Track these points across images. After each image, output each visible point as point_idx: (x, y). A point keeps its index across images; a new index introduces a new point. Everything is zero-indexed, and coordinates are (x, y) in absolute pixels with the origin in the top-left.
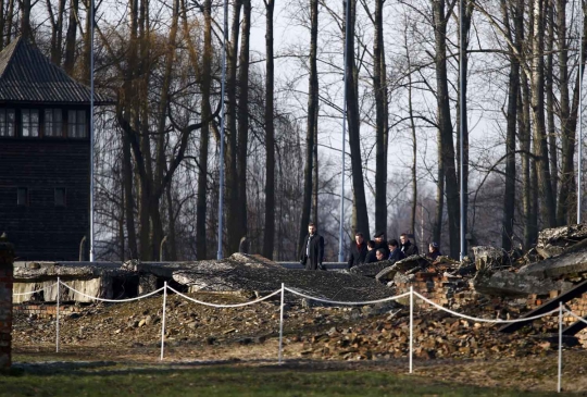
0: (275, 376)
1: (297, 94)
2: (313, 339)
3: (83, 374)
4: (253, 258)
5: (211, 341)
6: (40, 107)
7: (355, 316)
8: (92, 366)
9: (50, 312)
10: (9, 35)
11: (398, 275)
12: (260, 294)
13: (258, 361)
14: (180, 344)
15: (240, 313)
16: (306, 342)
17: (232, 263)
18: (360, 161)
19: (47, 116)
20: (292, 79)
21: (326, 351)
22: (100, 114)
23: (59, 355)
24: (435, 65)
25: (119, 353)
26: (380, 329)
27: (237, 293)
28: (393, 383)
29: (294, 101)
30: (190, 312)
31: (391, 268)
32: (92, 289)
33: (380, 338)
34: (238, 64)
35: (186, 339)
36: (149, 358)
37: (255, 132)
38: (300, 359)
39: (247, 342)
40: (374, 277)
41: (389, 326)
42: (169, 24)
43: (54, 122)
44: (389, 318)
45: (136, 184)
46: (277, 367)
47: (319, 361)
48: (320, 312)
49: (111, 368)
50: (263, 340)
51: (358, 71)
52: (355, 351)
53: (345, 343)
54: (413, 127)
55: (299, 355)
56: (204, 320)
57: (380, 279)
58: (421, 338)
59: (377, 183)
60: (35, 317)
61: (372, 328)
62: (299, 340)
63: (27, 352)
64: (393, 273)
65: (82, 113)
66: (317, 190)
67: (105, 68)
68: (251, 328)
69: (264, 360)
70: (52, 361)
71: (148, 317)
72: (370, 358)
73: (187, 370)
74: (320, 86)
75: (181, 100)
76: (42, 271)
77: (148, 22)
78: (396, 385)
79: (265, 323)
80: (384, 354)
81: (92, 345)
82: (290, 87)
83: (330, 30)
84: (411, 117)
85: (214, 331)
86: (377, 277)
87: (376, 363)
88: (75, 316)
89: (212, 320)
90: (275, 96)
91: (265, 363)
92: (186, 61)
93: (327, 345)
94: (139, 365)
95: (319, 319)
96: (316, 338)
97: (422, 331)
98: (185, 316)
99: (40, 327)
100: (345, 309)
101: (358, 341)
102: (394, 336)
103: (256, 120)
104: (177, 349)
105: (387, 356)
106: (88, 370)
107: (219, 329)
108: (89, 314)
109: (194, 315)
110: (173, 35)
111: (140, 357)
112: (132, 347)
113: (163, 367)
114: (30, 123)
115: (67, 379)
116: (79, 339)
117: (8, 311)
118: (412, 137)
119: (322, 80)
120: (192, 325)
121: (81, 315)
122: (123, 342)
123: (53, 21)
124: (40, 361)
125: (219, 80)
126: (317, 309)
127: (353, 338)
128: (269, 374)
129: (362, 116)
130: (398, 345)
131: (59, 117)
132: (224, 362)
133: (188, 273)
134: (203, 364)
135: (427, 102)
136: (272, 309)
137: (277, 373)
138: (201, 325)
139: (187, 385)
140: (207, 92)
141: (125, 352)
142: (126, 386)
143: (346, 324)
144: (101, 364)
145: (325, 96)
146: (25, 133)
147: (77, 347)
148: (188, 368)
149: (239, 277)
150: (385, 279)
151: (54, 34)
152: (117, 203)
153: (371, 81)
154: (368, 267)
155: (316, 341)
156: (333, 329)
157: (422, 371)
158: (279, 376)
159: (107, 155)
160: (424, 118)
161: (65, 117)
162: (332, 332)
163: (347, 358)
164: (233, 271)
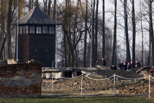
0: (113, 99)
1: (110, 22)
2: (122, 89)
3: (61, 98)
4: (103, 67)
5: (94, 89)
6: (42, 26)
7: (132, 82)
8: (63, 96)
9: (48, 81)
10: (32, 6)
11: (142, 71)
12: (106, 76)
13: (107, 94)
14: (85, 90)
15: (101, 82)
16: (120, 89)
17: (97, 68)
18: (128, 40)
19: (43, 28)
20: (109, 18)
21: (125, 92)
22: (58, 27)
23: (53, 93)
24: (149, 15)
25: (69, 92)
26: (140, 86)
27: (100, 76)
28: (145, 100)
29: (110, 24)
30: (88, 81)
31: (140, 70)
32: (59, 75)
33: (140, 88)
34: (95, 14)
35: (87, 89)
36: (78, 94)
37: (100, 33)
38: (118, 94)
39: (104, 89)
40: (135, 72)
41: (142, 85)
42: (77, 3)
43: (45, 30)
44: (142, 83)
45: (67, 46)
46: (113, 96)
47: (124, 94)
48: (123, 81)
49: (68, 96)
50: (108, 89)
51: (128, 16)
52: (133, 92)
53: (131, 90)
54: (142, 31)
55: (118, 93)
56: (92, 83)
57: (137, 72)
58: (151, 88)
59: (133, 46)
60: (44, 83)
61: (137, 86)
62: (118, 89)
63: (44, 92)
64: (141, 71)
65: (53, 27)
66: (116, 48)
67: (59, 15)
68: (104, 86)
69: (109, 94)
70: (52, 95)
71: (76, 83)
72: (138, 94)
73: (89, 97)
74: (117, 20)
75: (80, 23)
76: (46, 70)
77: (70, 3)
78: (146, 101)
79: (108, 84)
80: (141, 93)
81: (61, 90)
82: (109, 20)
83: (120, 5)
84: (142, 29)
85: (94, 86)
86: (136, 72)
87: (140, 95)
88: (56, 82)
89: (94, 83)
90: (105, 23)
91: (110, 95)
92: (81, 13)
93: (126, 90)
94: (75, 96)
95: (123, 83)
96: (123, 88)
97: (151, 87)
98: (86, 82)
99: (47, 85)
100: (129, 81)
101: (134, 89)
102: (144, 88)
103: (100, 29)
104: (85, 91)
105: (142, 93)
106: (62, 97)
107: (96, 86)
108: (60, 82)
109: (89, 82)
110: (78, 6)
111: (75, 93)
112: (72, 91)
113: (82, 96)
114: (39, 30)
115: (58, 99)
116: (57, 88)
117: (41, 81)
118: (142, 34)
119: (118, 18)
120: (88, 85)
121: (58, 82)
122: (70, 89)
123: (44, 2)
124: (48, 95)
125: (90, 18)
126: (122, 80)
127: (133, 88)
128: (112, 98)
129: (128, 28)
130: (145, 90)
131: (47, 28)
132: (98, 95)
133: (85, 71)
134: (93, 95)
135: (146, 24)
136: (110, 80)
137: (114, 98)
138: (91, 85)
139: (90, 101)
140: (86, 21)
141: (71, 92)
142: (74, 101)
143: (130, 85)
144: (65, 95)
145: (118, 23)
146: (37, 32)
147: (57, 91)
148: (89, 96)
149: (99, 72)
150: (139, 73)
151: (45, 5)
152: (62, 51)
153: (131, 19)
154: (134, 69)
155: (123, 89)
156: (127, 86)
157: (152, 97)
158: (115, 99)
159: (59, 38)
160: (146, 29)
161: (48, 28)
162: (126, 86)
163: (131, 94)
164: (98, 70)
